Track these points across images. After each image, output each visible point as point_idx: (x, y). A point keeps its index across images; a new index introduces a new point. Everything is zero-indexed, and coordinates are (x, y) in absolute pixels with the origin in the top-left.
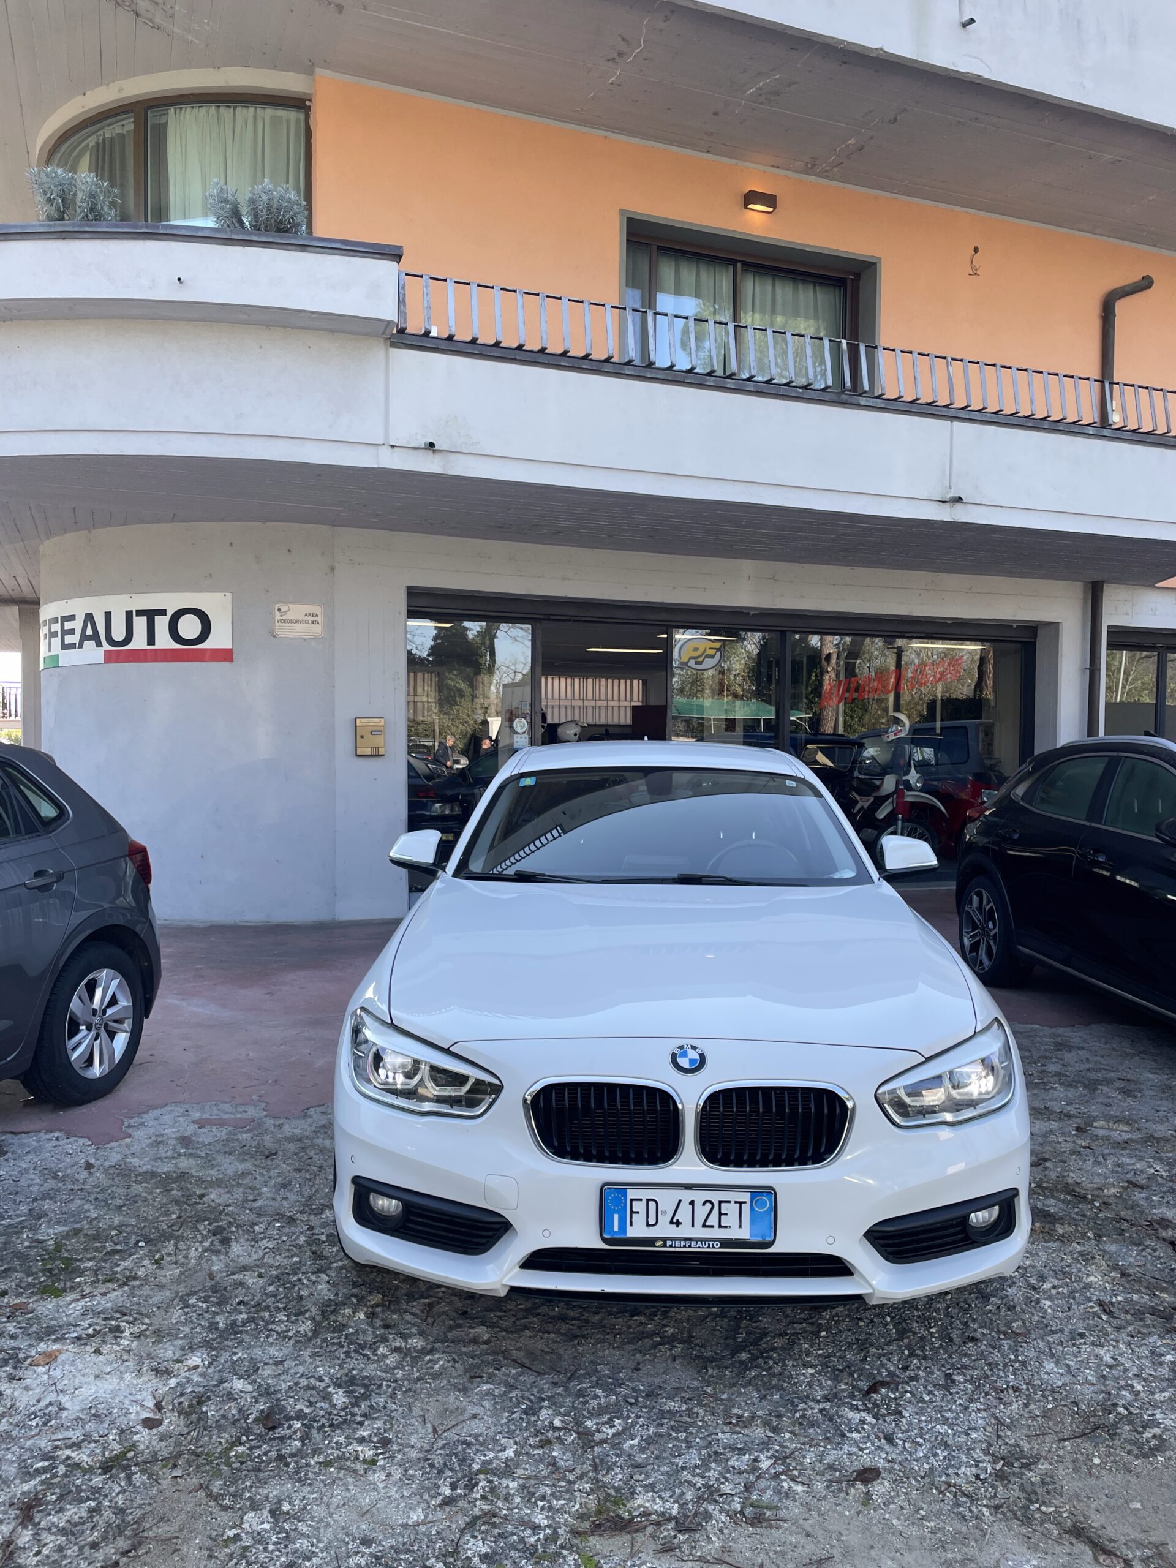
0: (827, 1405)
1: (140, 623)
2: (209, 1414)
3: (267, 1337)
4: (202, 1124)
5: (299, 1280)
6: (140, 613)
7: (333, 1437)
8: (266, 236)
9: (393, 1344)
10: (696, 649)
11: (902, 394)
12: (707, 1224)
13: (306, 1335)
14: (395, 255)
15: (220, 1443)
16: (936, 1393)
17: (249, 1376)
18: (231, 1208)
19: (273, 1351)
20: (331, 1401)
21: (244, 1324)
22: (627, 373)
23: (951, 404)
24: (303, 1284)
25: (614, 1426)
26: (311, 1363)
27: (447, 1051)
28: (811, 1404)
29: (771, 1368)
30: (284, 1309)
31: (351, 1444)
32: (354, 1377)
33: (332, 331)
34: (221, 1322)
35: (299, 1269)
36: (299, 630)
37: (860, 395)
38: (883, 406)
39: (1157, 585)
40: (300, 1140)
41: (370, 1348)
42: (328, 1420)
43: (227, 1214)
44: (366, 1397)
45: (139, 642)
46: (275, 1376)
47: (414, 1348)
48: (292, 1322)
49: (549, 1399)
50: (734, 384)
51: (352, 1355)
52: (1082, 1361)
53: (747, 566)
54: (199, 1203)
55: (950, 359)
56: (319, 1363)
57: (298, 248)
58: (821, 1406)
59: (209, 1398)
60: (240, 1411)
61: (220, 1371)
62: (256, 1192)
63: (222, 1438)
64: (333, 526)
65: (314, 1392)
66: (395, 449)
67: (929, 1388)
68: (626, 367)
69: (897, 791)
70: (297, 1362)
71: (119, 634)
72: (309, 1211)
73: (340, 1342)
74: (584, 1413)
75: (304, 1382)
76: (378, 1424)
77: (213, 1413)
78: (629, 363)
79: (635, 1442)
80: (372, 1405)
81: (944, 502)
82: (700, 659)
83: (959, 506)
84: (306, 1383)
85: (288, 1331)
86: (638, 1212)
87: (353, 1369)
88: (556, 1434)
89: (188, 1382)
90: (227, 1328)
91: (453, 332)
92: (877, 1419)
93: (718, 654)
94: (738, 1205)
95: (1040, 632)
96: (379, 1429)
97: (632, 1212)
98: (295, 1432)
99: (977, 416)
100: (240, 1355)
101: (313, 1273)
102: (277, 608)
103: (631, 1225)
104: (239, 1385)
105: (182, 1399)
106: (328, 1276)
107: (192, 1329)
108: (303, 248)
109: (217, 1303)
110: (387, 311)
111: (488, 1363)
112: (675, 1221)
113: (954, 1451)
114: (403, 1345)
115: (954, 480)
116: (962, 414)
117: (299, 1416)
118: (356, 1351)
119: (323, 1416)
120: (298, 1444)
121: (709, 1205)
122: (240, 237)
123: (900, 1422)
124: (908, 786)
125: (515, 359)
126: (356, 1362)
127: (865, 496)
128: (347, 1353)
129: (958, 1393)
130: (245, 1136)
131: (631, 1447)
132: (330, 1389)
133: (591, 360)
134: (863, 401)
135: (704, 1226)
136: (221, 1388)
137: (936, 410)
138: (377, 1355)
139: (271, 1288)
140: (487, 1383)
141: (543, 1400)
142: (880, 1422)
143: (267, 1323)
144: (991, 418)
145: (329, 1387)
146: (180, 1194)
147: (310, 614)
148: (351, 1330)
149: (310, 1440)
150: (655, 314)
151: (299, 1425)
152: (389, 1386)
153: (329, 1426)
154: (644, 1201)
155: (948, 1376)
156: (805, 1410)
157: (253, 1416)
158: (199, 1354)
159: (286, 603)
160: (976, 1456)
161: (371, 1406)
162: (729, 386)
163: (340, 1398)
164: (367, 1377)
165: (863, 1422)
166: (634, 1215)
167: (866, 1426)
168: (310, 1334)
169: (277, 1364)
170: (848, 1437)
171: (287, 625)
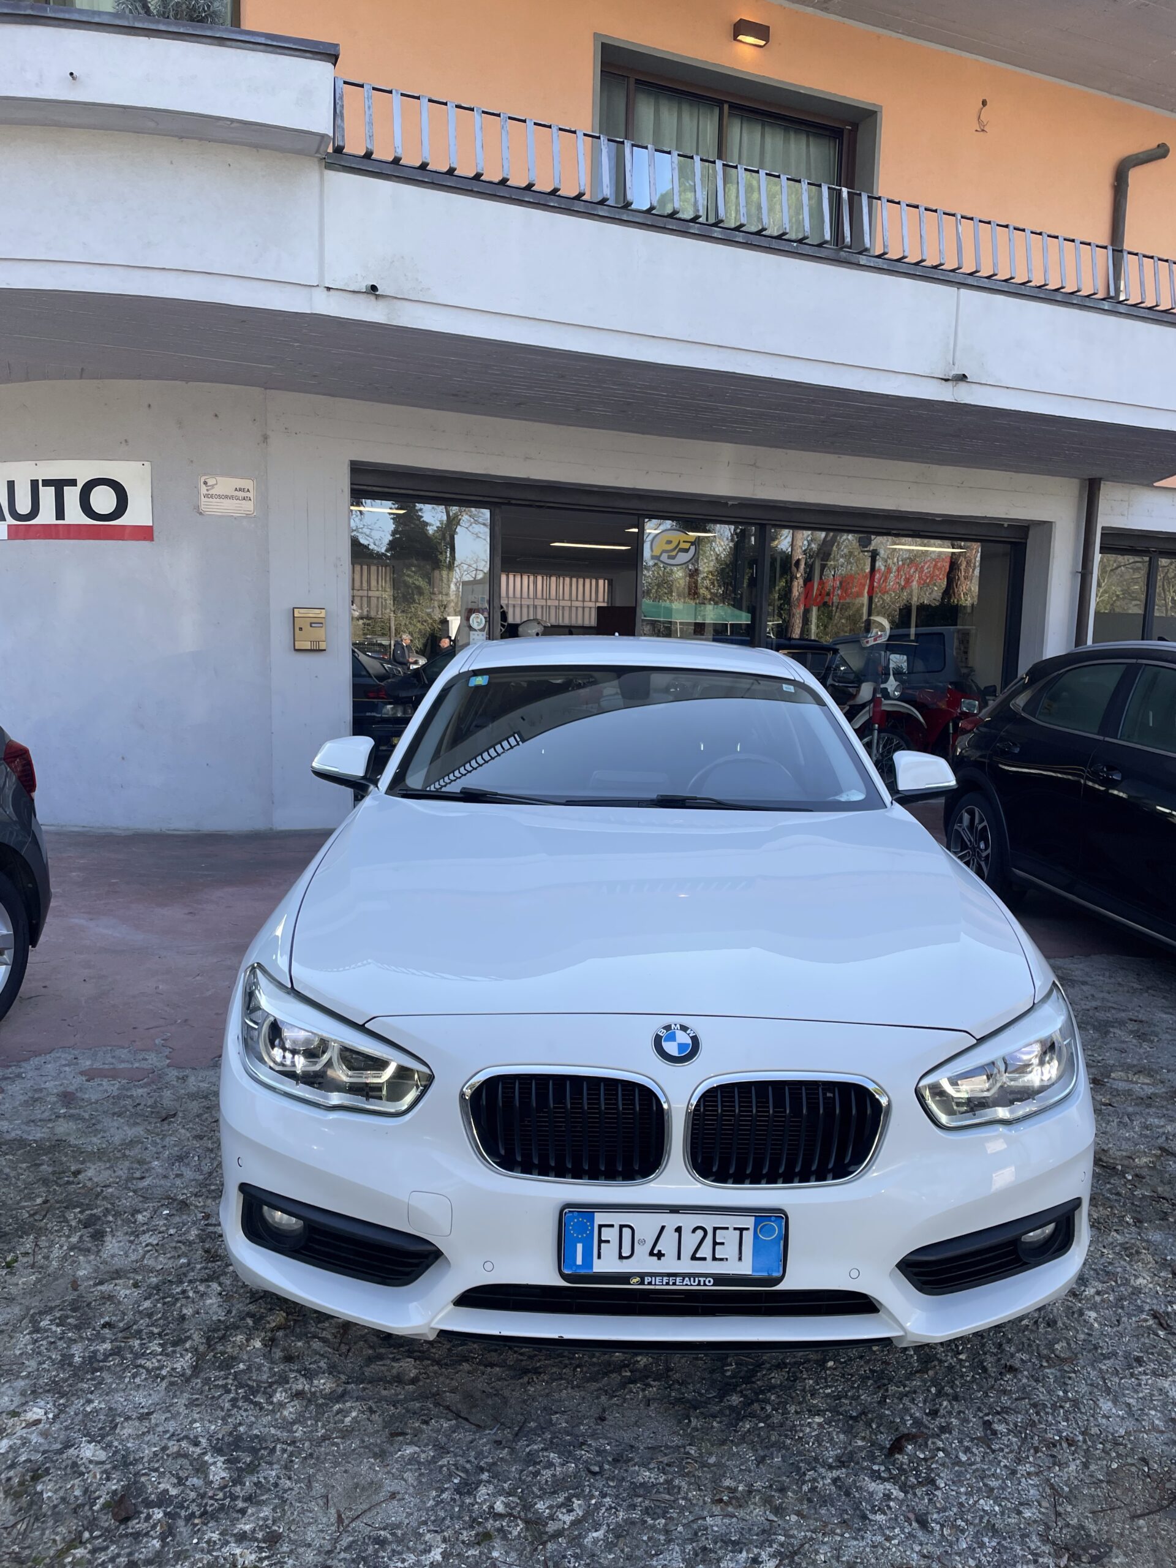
0: (841, 1473)
1: (47, 495)
2: (45, 1496)
3: (134, 1376)
4: (90, 1075)
5: (184, 1292)
6: (47, 483)
7: (204, 1533)
8: (176, 25)
9: (294, 1386)
10: (669, 542)
11: (906, 254)
12: (697, 1256)
13: (182, 1375)
14: (331, 55)
15: (54, 1541)
16: (974, 1450)
17: (103, 1437)
18: (110, 1190)
19: (140, 1398)
20: (206, 1476)
21: (107, 1356)
22: (601, 213)
23: (959, 268)
24: (188, 1297)
25: (572, 1510)
26: (186, 1416)
27: (361, 1028)
28: (822, 1470)
29: (769, 1416)
30: (160, 1334)
31: (227, 1543)
32: (239, 1438)
33: (257, 147)
34: (78, 1353)
35: (185, 1275)
36: (228, 507)
37: (860, 253)
38: (885, 267)
39: (1156, 484)
40: (206, 1097)
41: (264, 1393)
42: (199, 1505)
43: (105, 1198)
44: (252, 1469)
45: (47, 516)
46: (138, 1437)
47: (321, 1391)
48: (167, 1355)
49: (491, 1467)
50: (721, 233)
51: (240, 1404)
52: (1144, 1398)
53: (727, 450)
54: (72, 1183)
55: (959, 217)
56: (196, 1416)
57: (216, 42)
58: (835, 1473)
59: (47, 1471)
60: (86, 1491)
61: (67, 1428)
62: (146, 1167)
63: (57, 1534)
64: (266, 389)
65: (185, 1462)
66: (332, 292)
67: (966, 1444)
68: (599, 206)
69: (874, 700)
70: (168, 1415)
71: (24, 506)
72: (206, 1194)
73: (227, 1384)
74: (535, 1489)
75: (173, 1447)
76: (266, 1512)
77: (50, 1494)
78: (603, 202)
79: (599, 1534)
80: (260, 1482)
81: (946, 380)
82: (674, 553)
83: (962, 385)
84: (175, 1449)
85: (161, 1368)
86: (608, 1242)
87: (240, 1424)
88: (498, 1524)
89: (24, 1444)
90: (83, 1363)
91: (400, 152)
92: (906, 1493)
93: (693, 548)
94: (738, 1232)
95: (1031, 533)
96: (265, 1519)
97: (600, 1241)
98: (154, 1527)
99: (986, 283)
100: (96, 1404)
101: (202, 1281)
102: (202, 481)
103: (599, 1257)
104: (88, 1451)
105: (11, 1473)
106: (220, 1284)
107: (40, 1363)
108: (221, 41)
109: (76, 1326)
110: (323, 124)
111: (415, 1413)
112: (655, 1252)
113: (1005, 1539)
114: (307, 1387)
115: (958, 354)
116: (970, 281)
117: (163, 1500)
118: (246, 1399)
119: (194, 1501)
120: (156, 1543)
121: (700, 1233)
122: (145, 26)
123: (935, 1495)
124: (886, 694)
125: (472, 191)
126: (244, 1414)
127: (861, 370)
128: (234, 1401)
129: (1002, 1450)
130: (140, 1091)
131: (595, 1541)
132: (206, 1458)
133: (559, 196)
134: (863, 260)
135: (694, 1258)
136: (65, 1456)
137: (942, 275)
138: (272, 1403)
139: (147, 1304)
140: (411, 1443)
141: (482, 1470)
142: (909, 1496)
143: (137, 1356)
144: (1001, 286)
145: (205, 1454)
146: (50, 1169)
147: (240, 490)
148: (242, 1366)
149: (174, 1537)
150: (633, 145)
151: (161, 1515)
152: (284, 1451)
153: (201, 1516)
154: (617, 1228)
155: (987, 1425)
156: (814, 1480)
157: (102, 1500)
158: (42, 1403)
159: (214, 475)
160: (1033, 1547)
161: (258, 1484)
162: (715, 235)
163: (218, 1471)
164: (257, 1436)
165: (888, 1497)
166: (603, 1245)
167: (892, 1504)
168: (189, 1372)
169: (143, 1417)
170: (870, 1521)
171: (215, 500)
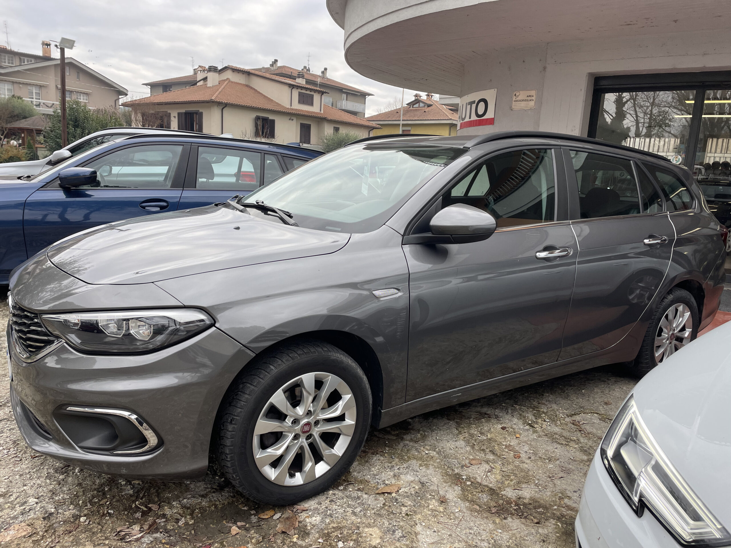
36: (523, 105)
159: (519, 90)
171: (518, 103)
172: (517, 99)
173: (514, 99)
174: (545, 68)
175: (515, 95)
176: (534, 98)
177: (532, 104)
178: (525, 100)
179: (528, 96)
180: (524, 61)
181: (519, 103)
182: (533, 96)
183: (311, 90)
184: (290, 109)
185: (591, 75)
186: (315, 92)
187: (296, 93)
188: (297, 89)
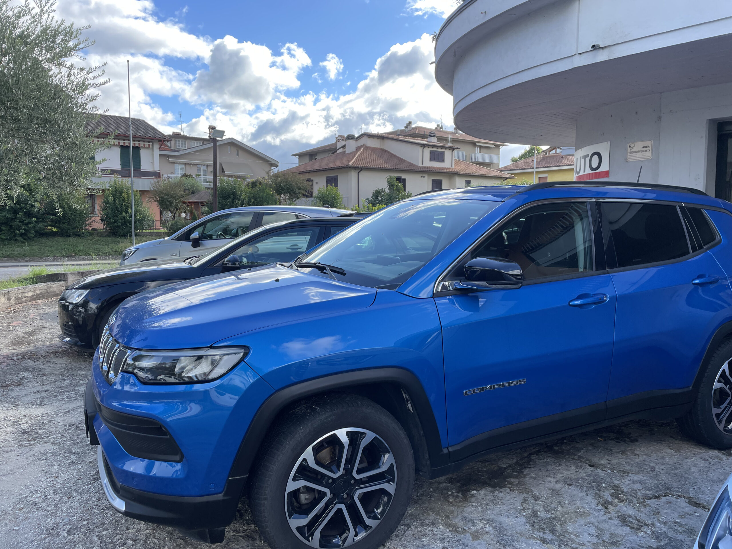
1: (583, 162)
6: (583, 157)
36: (639, 156)
64: (660, 93)
147: (645, 147)
159: (633, 142)
171: (633, 154)
172: (631, 151)
173: (629, 150)
174: (660, 118)
175: (630, 147)
176: (650, 149)
177: (648, 155)
178: (641, 151)
179: (643, 147)
180: (636, 113)
181: (635, 154)
182: (649, 147)
183: (442, 147)
184: (422, 167)
185: (712, 122)
186: (446, 149)
187: (427, 151)
188: (428, 147)
